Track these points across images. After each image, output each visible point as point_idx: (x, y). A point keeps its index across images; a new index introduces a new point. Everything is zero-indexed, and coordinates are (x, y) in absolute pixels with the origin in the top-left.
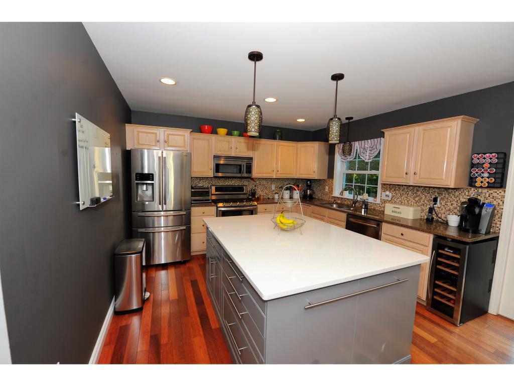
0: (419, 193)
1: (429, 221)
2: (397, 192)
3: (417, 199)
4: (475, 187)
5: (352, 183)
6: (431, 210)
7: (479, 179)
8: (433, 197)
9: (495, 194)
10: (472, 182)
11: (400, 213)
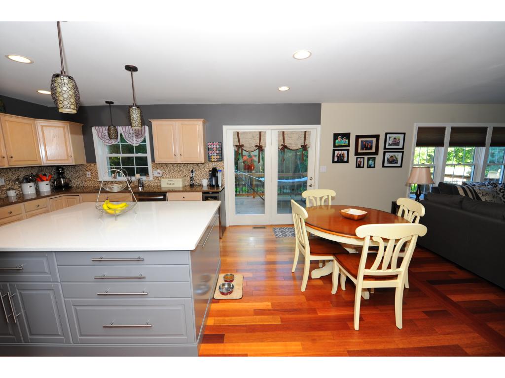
0: (181, 168)
1: (192, 186)
2: (166, 169)
3: (181, 173)
4: (211, 161)
5: (120, 166)
6: (191, 178)
7: (213, 157)
8: (191, 170)
9: (220, 165)
10: (209, 159)
11: (174, 184)
